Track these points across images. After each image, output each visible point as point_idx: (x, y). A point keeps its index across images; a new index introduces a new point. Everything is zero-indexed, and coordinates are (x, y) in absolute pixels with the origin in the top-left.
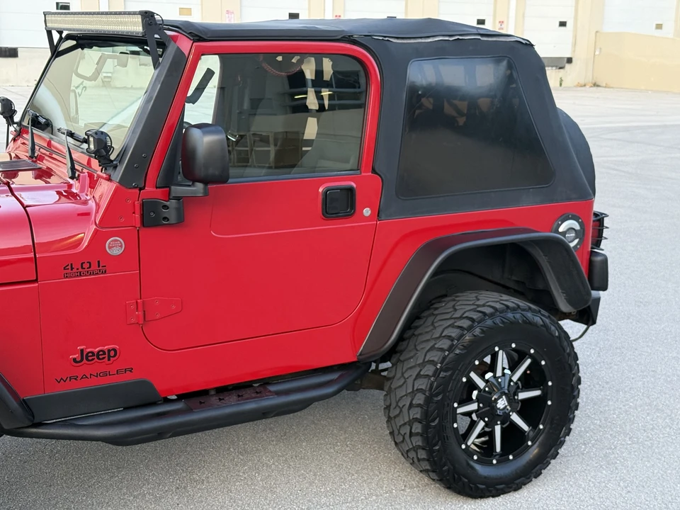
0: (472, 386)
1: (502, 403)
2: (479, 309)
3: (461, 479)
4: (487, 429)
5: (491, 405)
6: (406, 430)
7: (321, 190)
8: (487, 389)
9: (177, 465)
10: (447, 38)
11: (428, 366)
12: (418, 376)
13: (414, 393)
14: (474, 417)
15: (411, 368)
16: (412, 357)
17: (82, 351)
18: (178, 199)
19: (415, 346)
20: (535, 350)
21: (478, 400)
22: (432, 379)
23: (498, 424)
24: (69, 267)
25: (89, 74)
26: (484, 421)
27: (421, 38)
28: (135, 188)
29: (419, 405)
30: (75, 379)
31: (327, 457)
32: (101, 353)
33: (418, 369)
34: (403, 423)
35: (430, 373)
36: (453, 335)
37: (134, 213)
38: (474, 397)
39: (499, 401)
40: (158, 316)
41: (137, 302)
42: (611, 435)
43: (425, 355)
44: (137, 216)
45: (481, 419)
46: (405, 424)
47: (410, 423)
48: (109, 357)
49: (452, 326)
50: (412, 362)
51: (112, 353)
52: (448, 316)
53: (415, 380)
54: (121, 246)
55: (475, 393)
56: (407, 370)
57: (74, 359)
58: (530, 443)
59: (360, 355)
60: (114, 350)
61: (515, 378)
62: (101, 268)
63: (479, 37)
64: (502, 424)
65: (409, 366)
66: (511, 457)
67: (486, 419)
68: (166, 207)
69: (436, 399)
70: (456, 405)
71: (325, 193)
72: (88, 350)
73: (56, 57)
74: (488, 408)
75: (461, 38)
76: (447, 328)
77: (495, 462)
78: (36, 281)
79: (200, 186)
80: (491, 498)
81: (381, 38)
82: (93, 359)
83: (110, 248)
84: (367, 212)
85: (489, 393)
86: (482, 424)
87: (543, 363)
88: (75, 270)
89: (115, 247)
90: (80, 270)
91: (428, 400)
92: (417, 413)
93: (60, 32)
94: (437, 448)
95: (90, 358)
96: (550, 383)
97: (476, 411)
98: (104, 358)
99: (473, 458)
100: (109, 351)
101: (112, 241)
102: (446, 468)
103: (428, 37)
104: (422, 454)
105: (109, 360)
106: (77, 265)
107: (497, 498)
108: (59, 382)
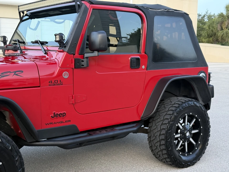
1: (188, 134)
3: (177, 161)
4: (183, 144)
5: (185, 134)
6: (158, 144)
7: (129, 59)
8: (183, 129)
10: (164, 10)
11: (165, 120)
12: (162, 124)
13: (161, 130)
14: (179, 139)
15: (158, 122)
16: (158, 118)
17: (54, 113)
18: (87, 58)
19: (159, 114)
21: (180, 133)
22: (168, 125)
23: (186, 142)
24: (51, 82)
26: (182, 141)
27: (157, 9)
28: (72, 54)
29: (163, 134)
30: (52, 124)
32: (61, 114)
33: (162, 122)
34: (157, 141)
35: (167, 123)
36: (173, 109)
37: (72, 63)
38: (179, 132)
39: (187, 133)
40: (79, 101)
41: (72, 96)
44: (73, 64)
45: (181, 140)
46: (158, 142)
47: (160, 141)
48: (63, 116)
49: (172, 107)
50: (159, 120)
51: (64, 114)
52: (170, 104)
53: (161, 126)
54: (68, 75)
55: (179, 131)
56: (157, 123)
57: (52, 116)
58: (196, 148)
59: (142, 118)
60: (65, 113)
61: (191, 125)
62: (61, 83)
63: (174, 11)
64: (187, 142)
65: (158, 121)
66: (191, 153)
67: (183, 140)
68: (83, 61)
69: (169, 132)
70: (175, 134)
71: (131, 60)
72: (56, 113)
73: (22, 22)
74: (184, 136)
75: (168, 10)
76: (170, 107)
77: (186, 155)
78: (39, 87)
81: (146, 8)
82: (58, 116)
83: (64, 75)
84: (143, 67)
85: (184, 130)
86: (181, 142)
87: (200, 120)
88: (52, 83)
89: (66, 75)
90: (54, 83)
91: (167, 132)
92: (163, 137)
94: (170, 149)
95: (57, 116)
96: (202, 127)
97: (180, 137)
98: (61, 116)
99: (180, 153)
100: (63, 114)
102: (172, 156)
103: (159, 9)
104: (165, 152)
105: (63, 117)
106: (53, 81)
108: (46, 125)
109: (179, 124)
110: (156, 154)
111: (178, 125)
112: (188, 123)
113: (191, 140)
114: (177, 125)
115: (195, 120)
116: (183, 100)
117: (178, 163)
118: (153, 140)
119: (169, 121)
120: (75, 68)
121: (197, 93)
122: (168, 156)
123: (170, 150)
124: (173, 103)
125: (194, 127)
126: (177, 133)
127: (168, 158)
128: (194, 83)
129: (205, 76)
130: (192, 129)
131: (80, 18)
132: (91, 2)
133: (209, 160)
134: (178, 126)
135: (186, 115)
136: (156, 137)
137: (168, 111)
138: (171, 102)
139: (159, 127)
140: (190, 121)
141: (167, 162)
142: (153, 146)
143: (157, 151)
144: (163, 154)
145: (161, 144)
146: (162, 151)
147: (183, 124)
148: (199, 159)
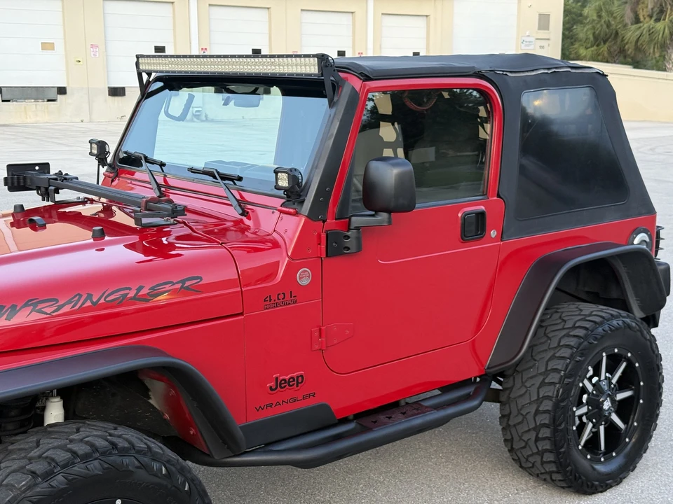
0: (584, 390)
1: (607, 405)
2: (588, 318)
3: (580, 478)
4: (594, 430)
6: (533, 435)
7: (460, 215)
8: (594, 392)
9: (295, 488)
10: (546, 71)
11: (552, 374)
12: (543, 384)
13: (539, 400)
14: (584, 419)
15: (531, 378)
16: (531, 368)
17: (277, 378)
18: (357, 228)
19: (532, 356)
20: (631, 353)
21: (588, 403)
22: (557, 386)
23: (602, 425)
24: (268, 299)
25: (177, 115)
26: (592, 422)
28: (320, 220)
30: (271, 406)
31: (429, 469)
32: (291, 380)
33: (541, 378)
34: (527, 429)
35: (556, 380)
36: (572, 344)
37: (320, 244)
38: (584, 401)
39: (605, 403)
40: (336, 342)
41: (320, 329)
42: (665, 428)
43: (547, 365)
44: (323, 247)
45: (590, 421)
46: (529, 430)
47: (537, 429)
48: (298, 383)
49: (568, 335)
50: (532, 372)
51: (300, 379)
52: (560, 327)
53: (539, 388)
54: (309, 277)
55: (585, 397)
57: (271, 387)
58: (627, 440)
59: (488, 368)
60: (302, 376)
61: (614, 381)
62: (293, 298)
63: (569, 69)
64: (605, 425)
65: (530, 376)
66: (614, 454)
67: (594, 421)
68: (348, 237)
69: (562, 404)
70: (575, 409)
71: (464, 218)
72: (281, 378)
74: (596, 410)
75: (557, 70)
77: (602, 459)
78: (241, 314)
79: (383, 216)
80: (600, 494)
81: (501, 73)
82: (285, 386)
83: (300, 278)
84: (493, 233)
85: (597, 396)
87: (637, 365)
88: (272, 301)
89: (304, 278)
90: (277, 301)
91: (556, 406)
92: (545, 419)
93: (149, 74)
94: (563, 450)
95: (283, 386)
96: (642, 384)
97: (586, 414)
98: (294, 384)
99: (587, 458)
100: (298, 377)
101: (302, 272)
102: (569, 468)
103: (533, 71)
104: (549, 457)
105: (297, 386)
106: (274, 297)
107: (605, 493)
108: (258, 410)
109: (586, 382)
110: (523, 460)
111: (583, 384)
112: (607, 375)
113: (615, 417)
114: (581, 385)
115: (624, 364)
116: (595, 315)
117: (583, 483)
118: (515, 425)
119: (562, 376)
120: (327, 256)
121: (626, 286)
122: (557, 467)
123: (564, 452)
124: (569, 324)
125: (622, 385)
126: (580, 404)
127: (558, 472)
128: (620, 262)
129: (648, 240)
130: (616, 390)
131: (338, 123)
132: (366, 76)
133: (657, 464)
134: (584, 386)
135: (604, 354)
136: (524, 417)
137: (556, 348)
138: (565, 321)
139: (534, 391)
140: (611, 370)
141: (553, 480)
142: (516, 438)
143: (527, 452)
144: (543, 463)
145: (540, 436)
146: (541, 453)
147: (595, 380)
148: (635, 467)
